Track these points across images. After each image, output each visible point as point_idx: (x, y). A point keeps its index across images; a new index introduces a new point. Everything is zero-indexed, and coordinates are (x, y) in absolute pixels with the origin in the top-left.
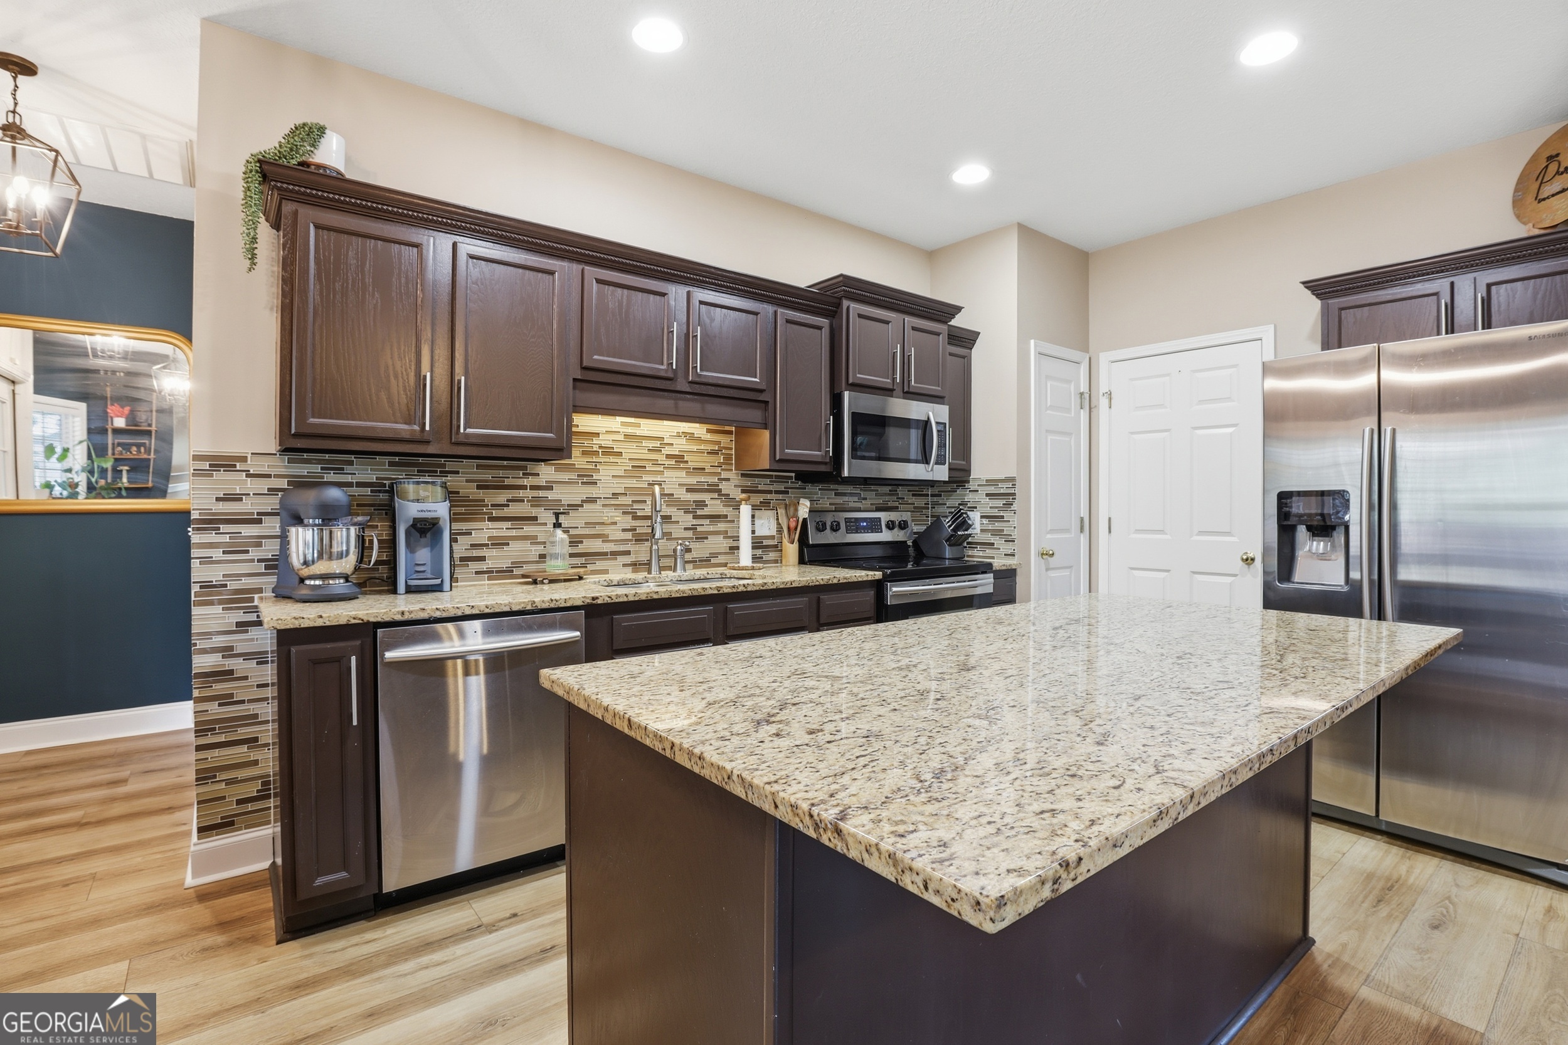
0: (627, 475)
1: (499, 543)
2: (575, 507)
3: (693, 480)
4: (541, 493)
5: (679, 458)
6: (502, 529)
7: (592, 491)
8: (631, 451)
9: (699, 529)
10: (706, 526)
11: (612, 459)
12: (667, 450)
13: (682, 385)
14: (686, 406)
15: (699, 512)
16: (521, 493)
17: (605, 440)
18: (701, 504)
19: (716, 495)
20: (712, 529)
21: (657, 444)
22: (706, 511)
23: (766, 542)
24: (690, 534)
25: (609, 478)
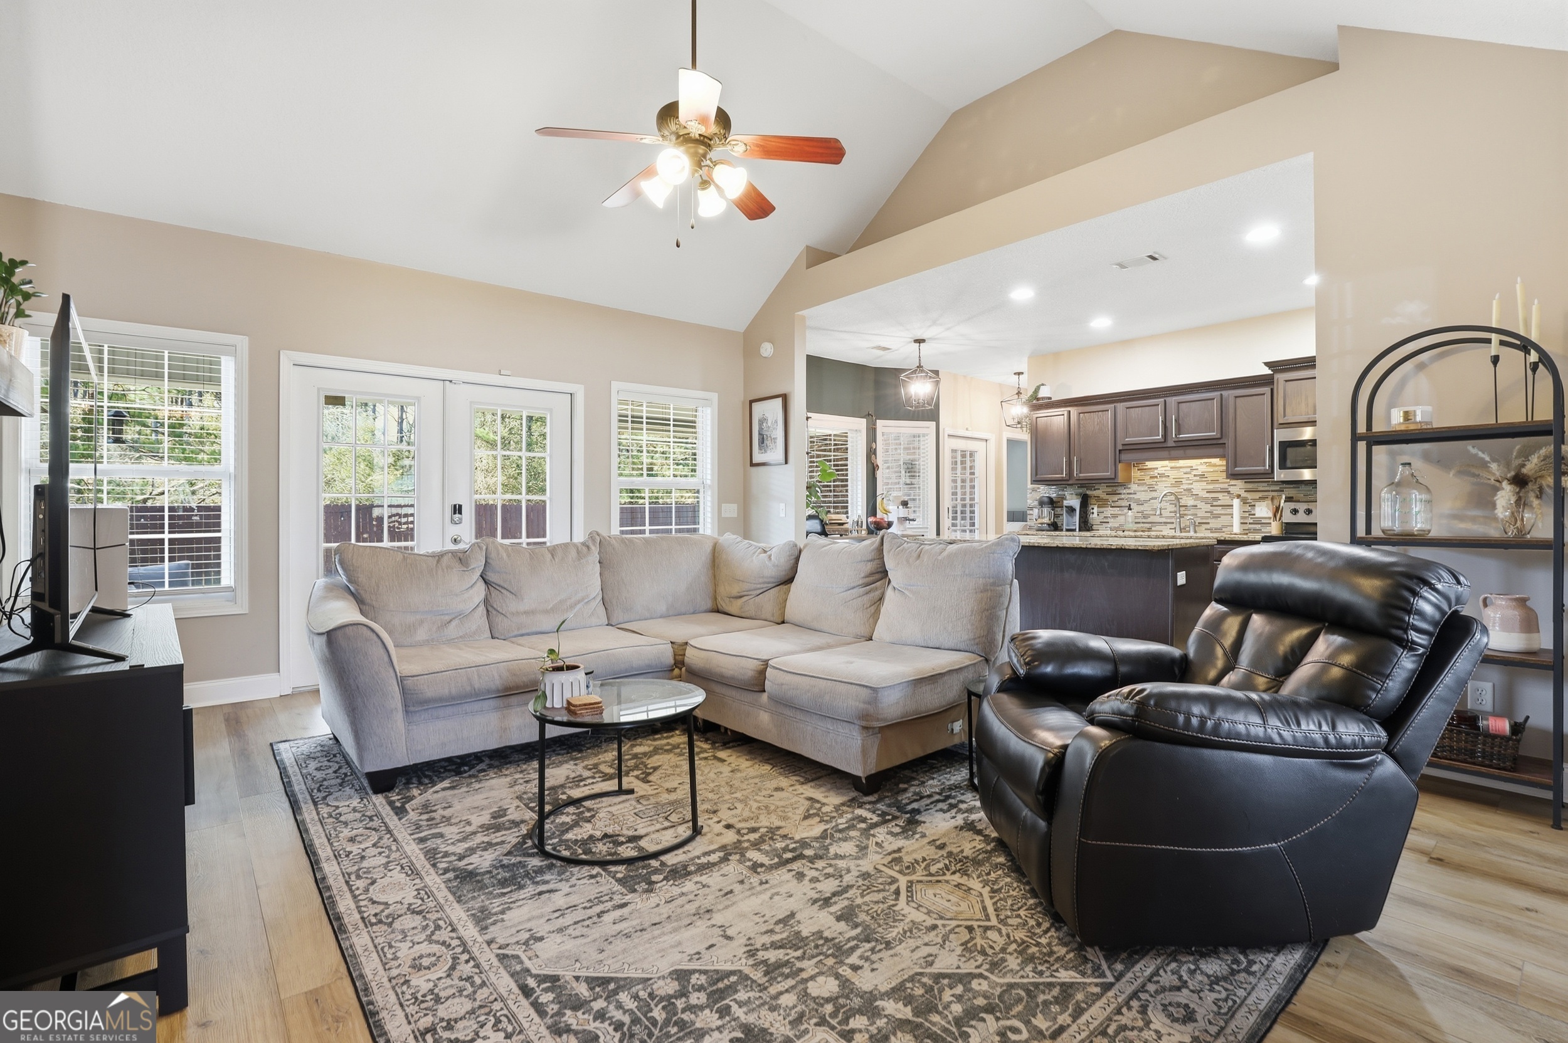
0: (1173, 486)
1: (1115, 516)
2: (1146, 501)
3: (1211, 487)
4: (1131, 496)
5: (1202, 476)
6: (1116, 511)
7: (1154, 494)
8: (1173, 474)
9: (1215, 512)
10: (1219, 510)
11: (1164, 479)
12: (1195, 472)
13: (1170, 443)
14: (1174, 453)
15: (1215, 503)
16: (1123, 496)
17: (1161, 471)
18: (1217, 499)
19: (1226, 494)
20: (1223, 512)
21: (1189, 470)
22: (1219, 503)
23: (1263, 521)
24: (1209, 515)
25: (1163, 488)
